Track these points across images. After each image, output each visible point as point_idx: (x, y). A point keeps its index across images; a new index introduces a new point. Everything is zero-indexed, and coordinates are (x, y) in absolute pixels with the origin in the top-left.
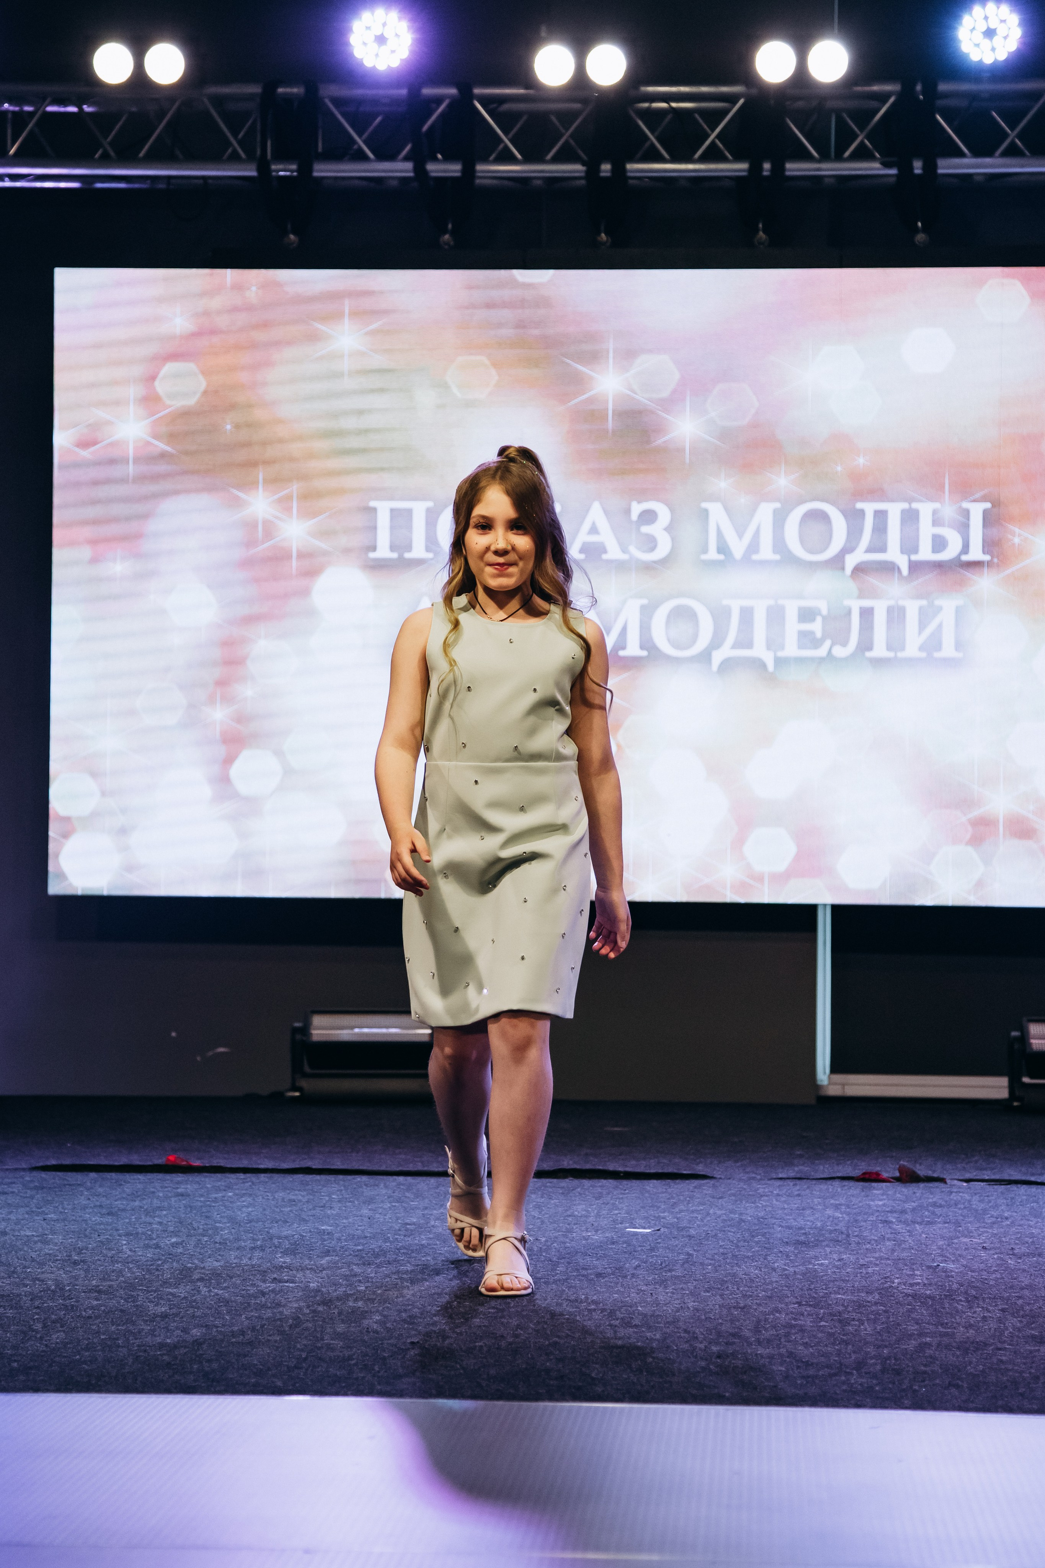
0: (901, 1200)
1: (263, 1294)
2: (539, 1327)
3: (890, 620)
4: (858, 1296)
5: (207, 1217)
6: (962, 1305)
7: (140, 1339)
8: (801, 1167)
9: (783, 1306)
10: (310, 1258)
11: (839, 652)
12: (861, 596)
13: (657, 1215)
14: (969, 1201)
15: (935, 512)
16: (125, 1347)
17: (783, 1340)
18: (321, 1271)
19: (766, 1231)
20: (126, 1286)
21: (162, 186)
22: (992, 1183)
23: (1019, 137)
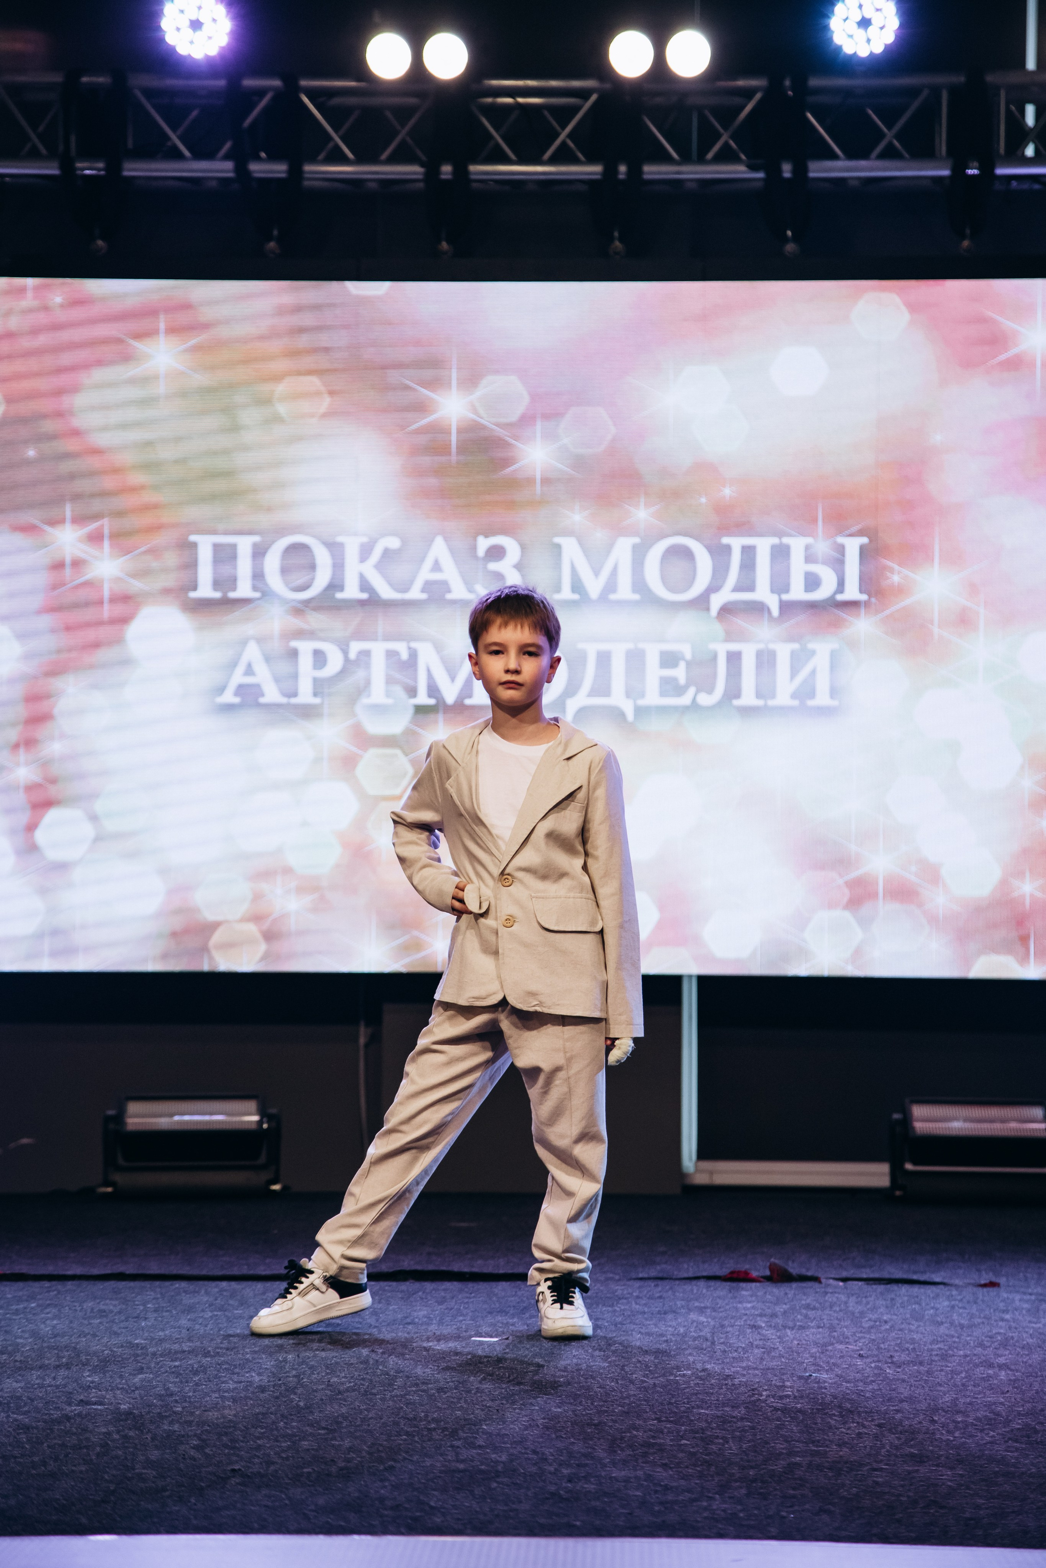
0: (771, 1302)
1: (68, 1418)
2: (373, 1450)
3: (759, 665)
4: (722, 1410)
5: (6, 1332)
6: (835, 1420)
8: (664, 1266)
9: (641, 1422)
10: (121, 1377)
11: (705, 699)
12: (729, 637)
13: (505, 1322)
14: (846, 1303)
15: (807, 548)
17: (640, 1461)
18: (133, 1391)
19: (624, 1339)
22: (871, 1282)
23: (898, 137)
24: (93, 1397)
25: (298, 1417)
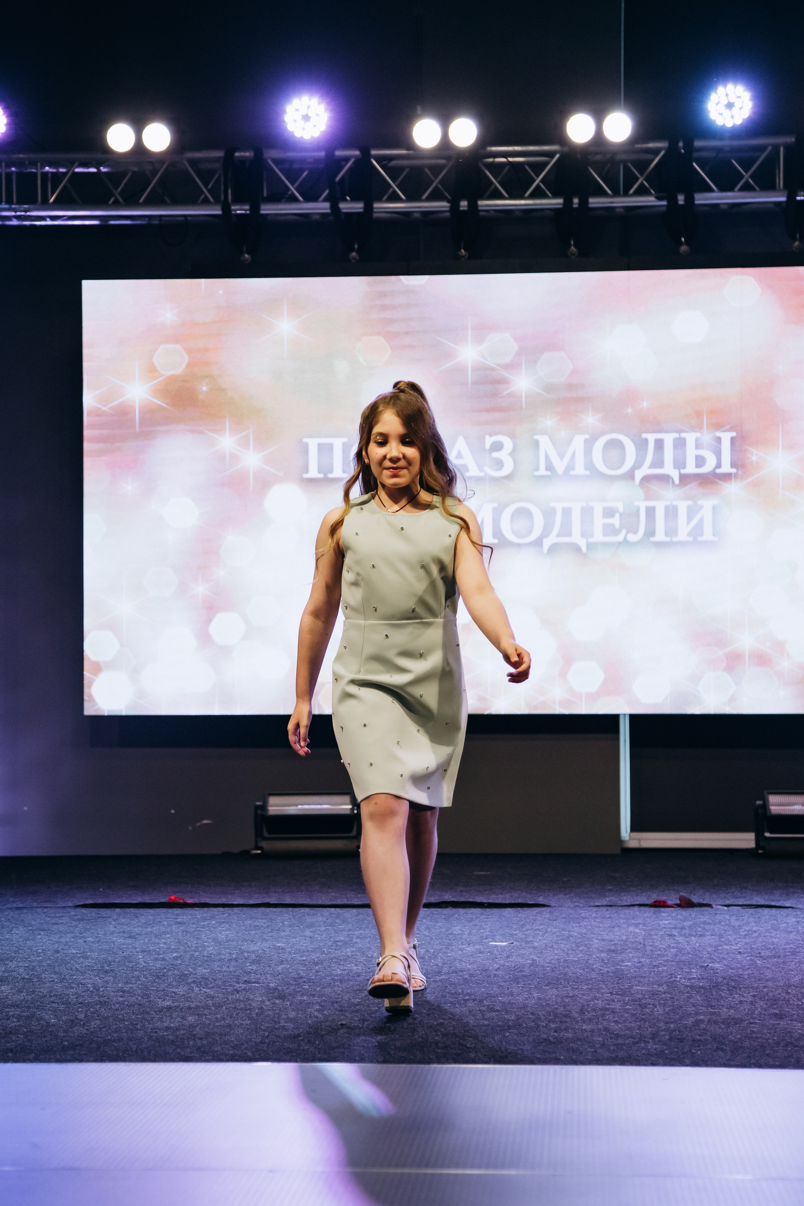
0: (681, 920)
1: (238, 992)
2: (430, 1012)
3: (667, 515)
4: (652, 987)
5: (198, 939)
6: (725, 993)
7: (153, 1024)
8: (611, 898)
9: (600, 995)
10: (269, 966)
11: (632, 538)
12: (647, 498)
13: (511, 933)
14: (729, 920)
15: (697, 440)
16: (142, 1030)
17: (600, 1019)
18: (278, 975)
19: (587, 943)
20: (142, 987)
21: (155, 222)
22: (745, 907)
23: (752, 177)
24: (253, 979)
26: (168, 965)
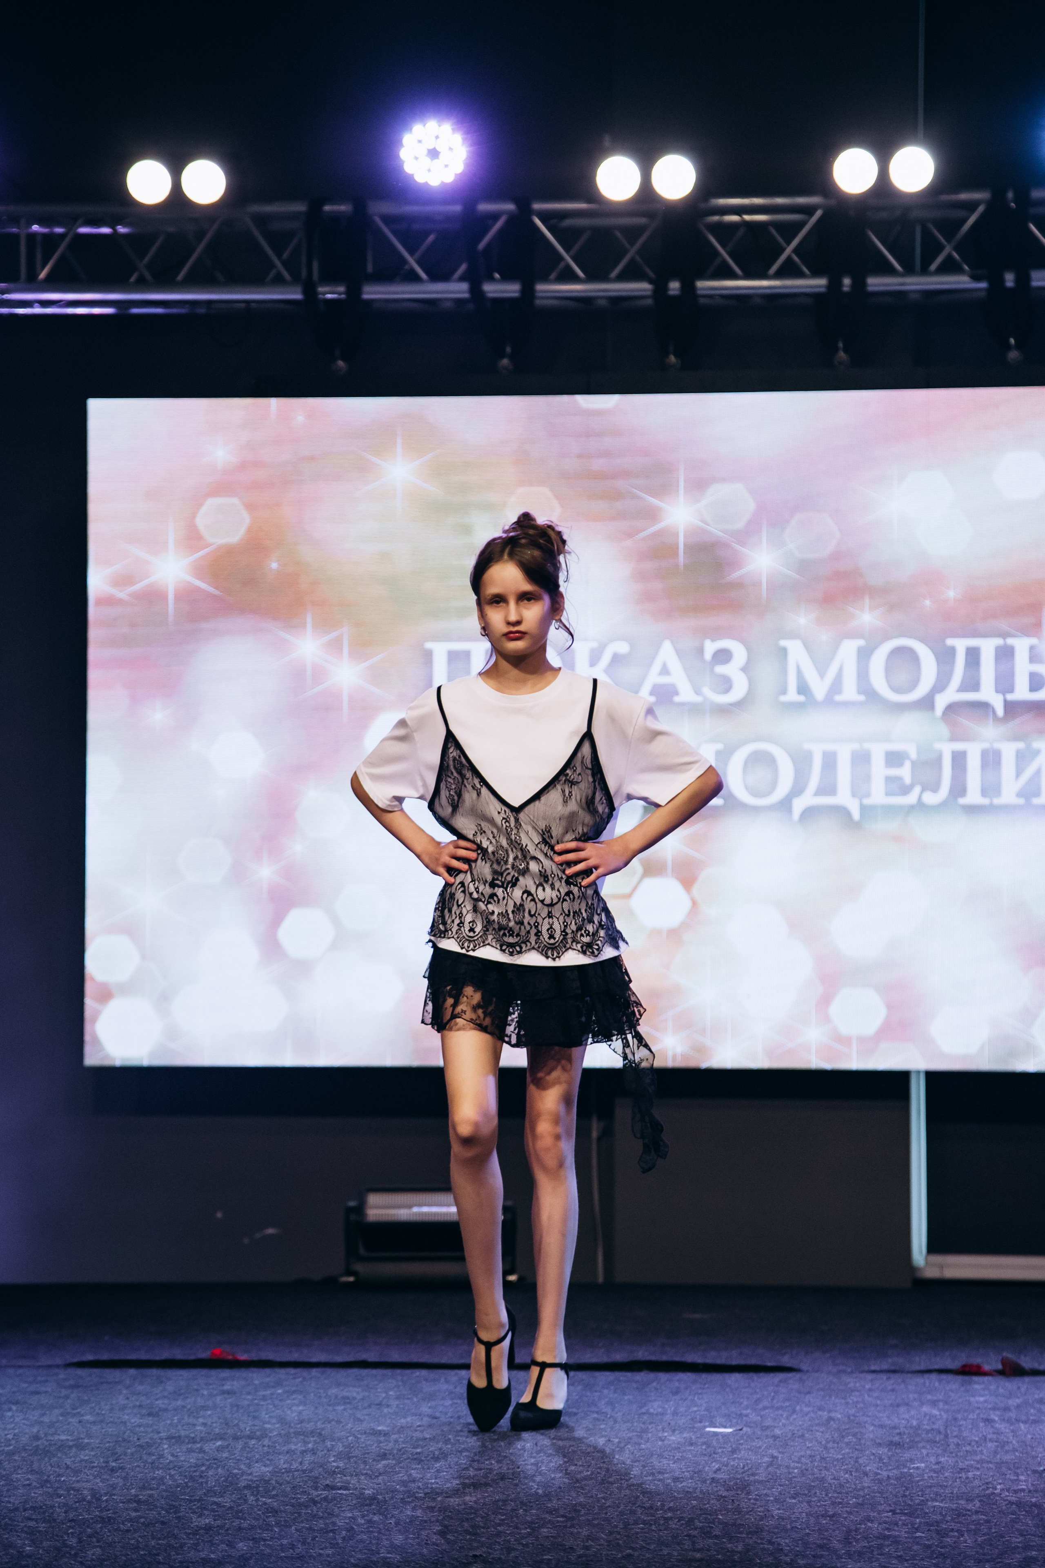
0: (1004, 1396)
1: (315, 1503)
2: (611, 1538)
3: (984, 765)
4: (958, 1503)
5: (255, 1417)
7: (182, 1554)
8: (895, 1359)
9: (875, 1514)
10: (365, 1463)
11: (930, 798)
12: (954, 738)
13: (740, 1412)
15: (1032, 648)
16: (166, 1564)
17: (875, 1553)
18: (377, 1476)
19: (857, 1430)
20: (167, 1496)
21: (202, 311)
24: (339, 1482)
25: (537, 1504)
26: (207, 1460)
